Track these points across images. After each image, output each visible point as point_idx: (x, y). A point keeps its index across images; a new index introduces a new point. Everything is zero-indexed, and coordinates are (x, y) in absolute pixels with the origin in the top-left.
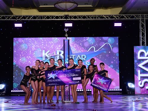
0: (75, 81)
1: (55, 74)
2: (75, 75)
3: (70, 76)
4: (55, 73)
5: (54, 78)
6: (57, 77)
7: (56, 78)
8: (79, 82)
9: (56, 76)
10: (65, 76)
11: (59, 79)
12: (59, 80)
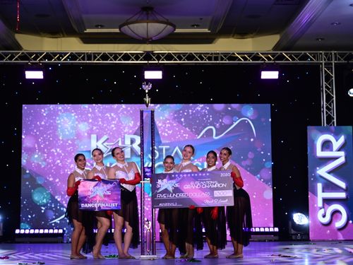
0: (219, 198)
1: (174, 182)
2: (219, 185)
3: (208, 187)
4: (175, 178)
5: (171, 189)
6: (177, 188)
7: (176, 190)
8: (227, 200)
9: (177, 185)
10: (197, 187)
11: (182, 192)
12: (182, 195)
